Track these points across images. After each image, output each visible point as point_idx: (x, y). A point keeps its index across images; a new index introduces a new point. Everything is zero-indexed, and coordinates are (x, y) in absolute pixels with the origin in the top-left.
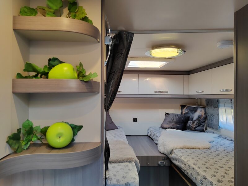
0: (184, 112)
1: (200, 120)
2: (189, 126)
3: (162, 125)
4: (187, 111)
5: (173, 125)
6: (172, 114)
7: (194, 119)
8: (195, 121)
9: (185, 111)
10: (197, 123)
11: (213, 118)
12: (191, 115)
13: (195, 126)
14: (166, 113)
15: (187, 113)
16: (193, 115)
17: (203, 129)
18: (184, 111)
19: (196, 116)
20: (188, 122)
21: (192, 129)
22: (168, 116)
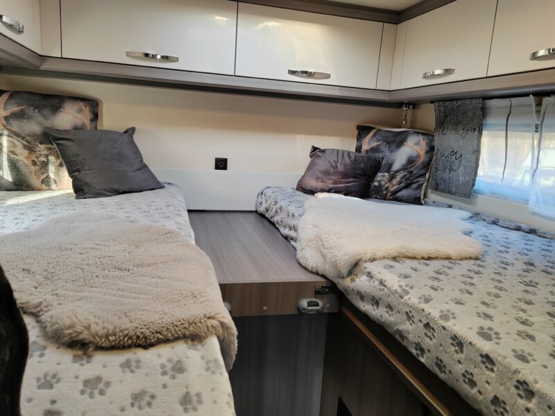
0: (365, 147)
1: (412, 169)
2: (380, 185)
3: (301, 181)
4: (374, 144)
5: (335, 183)
6: (333, 150)
7: (396, 166)
8: (398, 171)
9: (369, 143)
10: (401, 179)
11: (457, 162)
12: (386, 153)
13: (395, 188)
14: (313, 147)
15: (374, 150)
16: (392, 156)
17: (418, 196)
18: (367, 143)
19: (400, 157)
20: (375, 174)
21: (386, 194)
22: (320, 157)
